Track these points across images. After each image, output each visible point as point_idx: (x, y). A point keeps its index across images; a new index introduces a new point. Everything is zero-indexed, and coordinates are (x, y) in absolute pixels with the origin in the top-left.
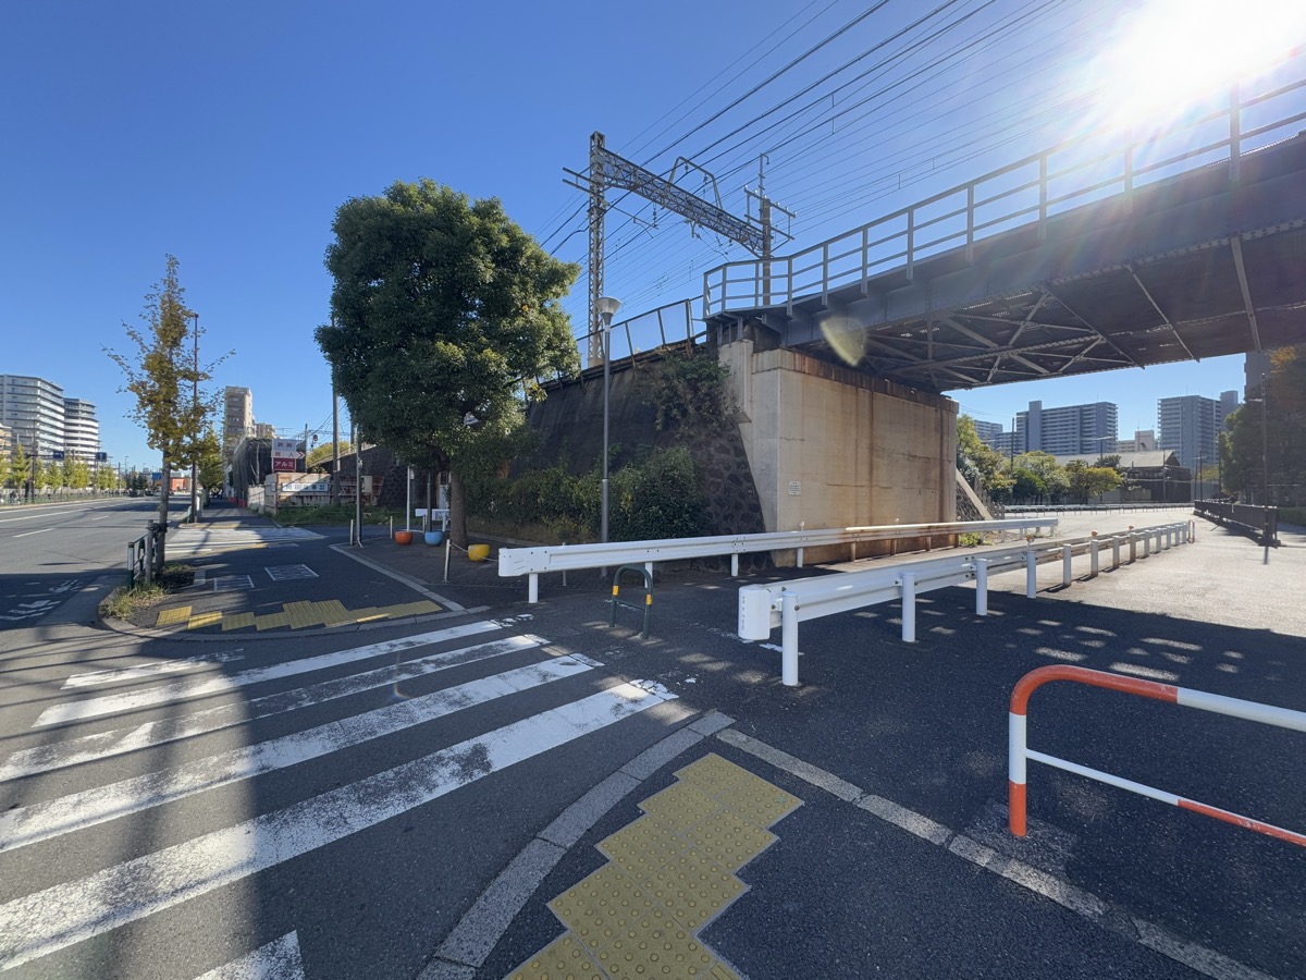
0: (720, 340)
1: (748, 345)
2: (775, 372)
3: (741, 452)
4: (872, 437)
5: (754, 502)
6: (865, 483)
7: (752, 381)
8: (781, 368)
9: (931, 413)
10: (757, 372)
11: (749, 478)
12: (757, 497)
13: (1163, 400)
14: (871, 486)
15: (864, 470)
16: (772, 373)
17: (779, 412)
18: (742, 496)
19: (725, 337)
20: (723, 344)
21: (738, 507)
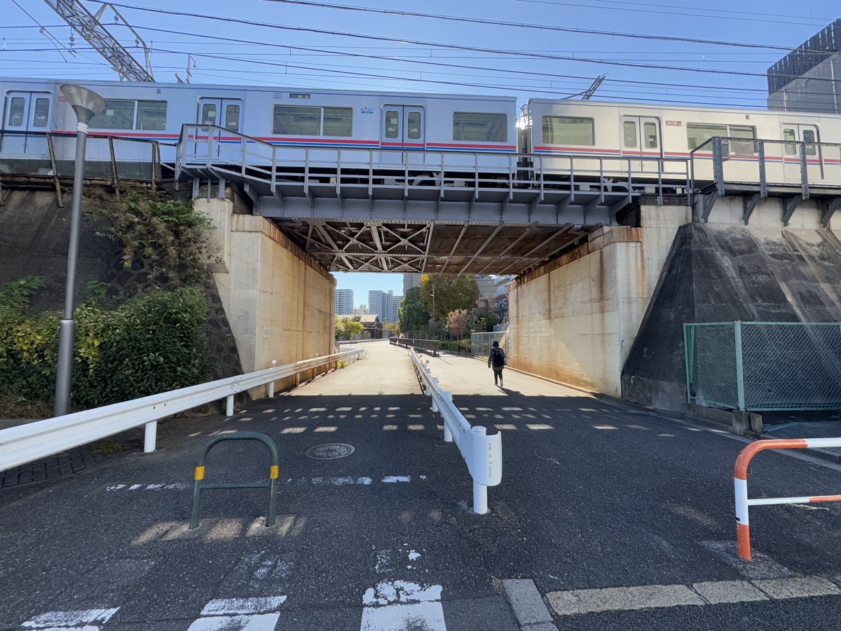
0: (196, 193)
1: (228, 205)
2: (257, 234)
3: (216, 299)
4: (305, 297)
5: (232, 344)
6: (301, 328)
7: (231, 237)
8: (262, 232)
9: (326, 282)
10: (237, 231)
11: (226, 323)
12: (234, 341)
13: (371, 291)
14: (304, 331)
15: (301, 318)
16: (253, 234)
17: (259, 268)
18: (222, 339)
19: (201, 191)
20: (198, 198)
21: (220, 350)
